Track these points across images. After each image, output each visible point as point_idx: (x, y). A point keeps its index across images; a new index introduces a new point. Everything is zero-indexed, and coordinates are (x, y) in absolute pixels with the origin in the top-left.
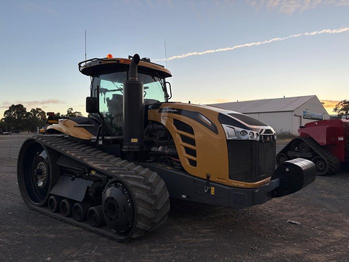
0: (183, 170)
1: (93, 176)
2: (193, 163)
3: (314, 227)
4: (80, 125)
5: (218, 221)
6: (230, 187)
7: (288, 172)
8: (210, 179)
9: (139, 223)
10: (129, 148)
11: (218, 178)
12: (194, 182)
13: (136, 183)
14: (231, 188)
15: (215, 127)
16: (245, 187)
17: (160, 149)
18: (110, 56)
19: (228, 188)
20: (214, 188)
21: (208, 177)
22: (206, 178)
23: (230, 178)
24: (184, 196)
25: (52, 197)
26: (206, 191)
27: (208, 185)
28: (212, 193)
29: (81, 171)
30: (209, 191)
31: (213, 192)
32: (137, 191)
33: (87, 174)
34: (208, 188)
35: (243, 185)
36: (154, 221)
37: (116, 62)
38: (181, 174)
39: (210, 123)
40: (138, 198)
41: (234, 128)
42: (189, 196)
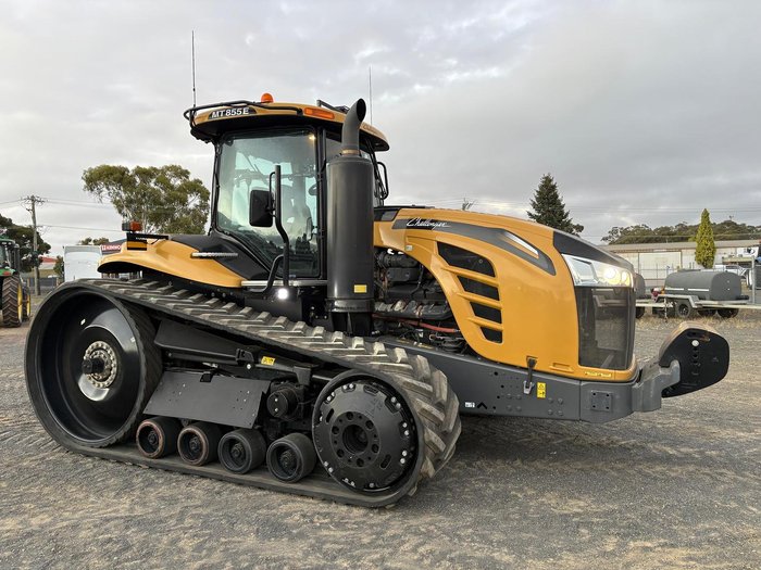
0: (471, 352)
1: (267, 370)
2: (494, 336)
6: (581, 380)
7: (695, 348)
8: (536, 367)
11: (554, 364)
12: (496, 374)
14: (583, 384)
15: (549, 260)
16: (613, 379)
17: (398, 306)
18: (268, 98)
19: (577, 383)
20: (544, 385)
21: (532, 363)
22: (525, 366)
23: (580, 363)
24: (470, 404)
25: (146, 423)
26: (527, 391)
27: (531, 379)
28: (540, 396)
29: (234, 359)
30: (534, 390)
31: (541, 393)
33: (249, 366)
34: (531, 385)
37: (295, 112)
38: (460, 358)
39: (536, 252)
41: (589, 263)
42: (482, 404)
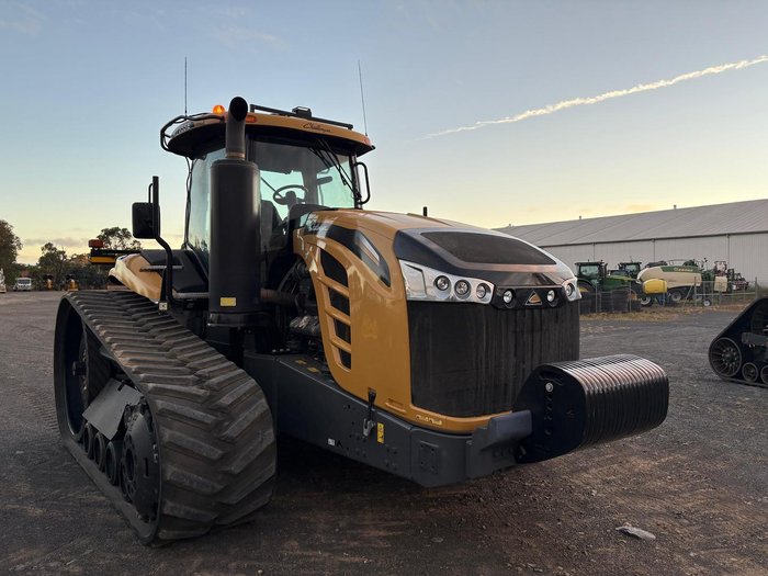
0: (329, 375)
3: (685, 553)
4: (155, 267)
5: (432, 510)
6: (413, 425)
8: (376, 403)
9: (170, 504)
10: (219, 321)
11: (391, 401)
12: (349, 407)
13: (175, 406)
14: (414, 429)
16: (444, 427)
17: (303, 322)
20: (383, 426)
21: (372, 397)
22: (367, 399)
23: (413, 403)
24: (331, 442)
26: (366, 433)
27: (371, 416)
28: (380, 440)
30: (374, 432)
31: (380, 436)
32: (176, 424)
34: (371, 424)
35: (440, 423)
36: (225, 501)
38: (326, 384)
39: (378, 257)
40: (169, 443)
41: (421, 270)
42: (339, 443)
